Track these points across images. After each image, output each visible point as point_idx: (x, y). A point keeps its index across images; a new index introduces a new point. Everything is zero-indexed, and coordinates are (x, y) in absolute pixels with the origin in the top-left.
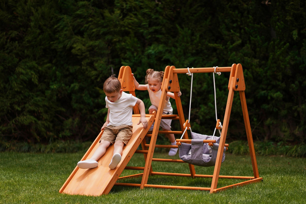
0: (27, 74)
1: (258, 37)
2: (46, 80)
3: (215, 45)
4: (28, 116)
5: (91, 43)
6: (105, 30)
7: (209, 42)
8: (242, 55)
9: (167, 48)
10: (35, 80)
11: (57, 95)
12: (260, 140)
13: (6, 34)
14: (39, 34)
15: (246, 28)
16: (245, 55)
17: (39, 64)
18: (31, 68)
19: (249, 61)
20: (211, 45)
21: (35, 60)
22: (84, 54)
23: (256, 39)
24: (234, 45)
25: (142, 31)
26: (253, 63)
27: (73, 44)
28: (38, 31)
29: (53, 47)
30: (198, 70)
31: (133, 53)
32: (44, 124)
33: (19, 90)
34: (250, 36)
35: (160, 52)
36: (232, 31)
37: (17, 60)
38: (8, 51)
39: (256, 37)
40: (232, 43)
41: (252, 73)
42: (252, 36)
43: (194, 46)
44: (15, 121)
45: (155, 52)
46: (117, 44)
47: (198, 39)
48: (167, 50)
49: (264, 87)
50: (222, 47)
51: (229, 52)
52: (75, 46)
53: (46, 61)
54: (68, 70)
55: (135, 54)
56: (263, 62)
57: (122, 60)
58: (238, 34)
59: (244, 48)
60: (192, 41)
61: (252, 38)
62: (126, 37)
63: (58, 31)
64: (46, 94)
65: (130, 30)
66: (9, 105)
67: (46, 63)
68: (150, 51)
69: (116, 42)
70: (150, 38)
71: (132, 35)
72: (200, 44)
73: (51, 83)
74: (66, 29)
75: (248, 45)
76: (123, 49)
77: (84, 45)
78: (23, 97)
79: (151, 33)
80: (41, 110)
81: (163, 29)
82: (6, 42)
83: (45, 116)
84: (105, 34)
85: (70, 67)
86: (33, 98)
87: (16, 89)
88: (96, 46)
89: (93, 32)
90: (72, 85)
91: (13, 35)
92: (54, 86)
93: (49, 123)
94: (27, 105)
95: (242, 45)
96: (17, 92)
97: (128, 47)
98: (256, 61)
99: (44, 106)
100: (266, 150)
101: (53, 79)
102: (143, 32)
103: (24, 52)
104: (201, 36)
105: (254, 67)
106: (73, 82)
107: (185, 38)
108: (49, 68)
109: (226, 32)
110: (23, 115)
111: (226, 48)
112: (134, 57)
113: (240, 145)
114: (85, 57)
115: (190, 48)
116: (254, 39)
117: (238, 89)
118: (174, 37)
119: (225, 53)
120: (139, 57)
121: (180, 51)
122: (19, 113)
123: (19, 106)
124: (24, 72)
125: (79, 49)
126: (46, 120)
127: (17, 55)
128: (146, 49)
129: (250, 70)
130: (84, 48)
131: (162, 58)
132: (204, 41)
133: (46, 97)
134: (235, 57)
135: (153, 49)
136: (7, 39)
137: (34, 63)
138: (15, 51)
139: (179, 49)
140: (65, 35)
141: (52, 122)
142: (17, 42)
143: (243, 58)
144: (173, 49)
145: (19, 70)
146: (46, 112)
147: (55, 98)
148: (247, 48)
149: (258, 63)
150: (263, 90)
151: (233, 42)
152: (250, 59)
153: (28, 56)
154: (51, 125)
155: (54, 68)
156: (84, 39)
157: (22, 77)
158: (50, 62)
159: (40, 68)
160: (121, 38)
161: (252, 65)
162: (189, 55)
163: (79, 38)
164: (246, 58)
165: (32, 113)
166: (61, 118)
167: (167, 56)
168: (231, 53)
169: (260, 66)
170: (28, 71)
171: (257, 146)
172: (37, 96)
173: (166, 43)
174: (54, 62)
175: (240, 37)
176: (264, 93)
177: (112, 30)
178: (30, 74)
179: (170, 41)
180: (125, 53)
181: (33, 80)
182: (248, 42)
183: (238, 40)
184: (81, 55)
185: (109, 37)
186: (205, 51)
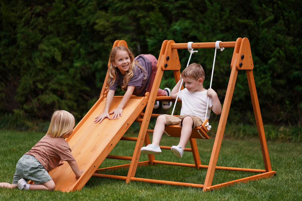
0: (50, 51)
1: (292, 12)
2: (70, 58)
3: (245, 21)
4: (51, 95)
5: (114, 18)
6: (129, 4)
7: (240, 18)
8: (274, 31)
9: (194, 24)
10: (59, 58)
11: (80, 73)
12: (293, 125)
13: (31, 9)
14: (64, 9)
15: (279, 2)
16: (278, 32)
17: (63, 41)
18: (54, 45)
19: (281, 39)
20: (241, 21)
21: (59, 36)
22: (107, 31)
23: (290, 14)
24: (265, 21)
25: (167, 5)
26: (286, 41)
27: (96, 20)
28: (63, 6)
29: (78, 23)
30: (198, 46)
31: (158, 29)
32: (67, 104)
33: (42, 67)
34: (284, 11)
35: (186, 29)
36: (264, 5)
37: (41, 36)
38: (32, 27)
39: (290, 12)
40: (264, 19)
41: (285, 52)
42: (286, 11)
43: (223, 22)
44: (38, 100)
45: (181, 29)
46: (142, 19)
47: (227, 15)
48: (194, 27)
49: (297, 67)
50: (253, 22)
51: (261, 29)
52: (97, 21)
53: (70, 37)
54: (92, 47)
55: (160, 30)
56: (298, 40)
57: (147, 37)
58: (271, 9)
59: (277, 24)
60: (221, 16)
61: (285, 13)
62: (151, 13)
63: (83, 7)
64: (70, 72)
65: (155, 5)
66: (31, 83)
67: (71, 40)
68: (175, 27)
69: (140, 17)
70: (176, 14)
71: (157, 10)
72: (229, 20)
73: (75, 61)
74: (90, 3)
75: (281, 21)
76: (148, 26)
77: (108, 21)
78: (46, 75)
79: (177, 8)
80: (65, 89)
81: (190, 3)
82: (31, 17)
83: (69, 95)
84: (129, 9)
85: (94, 44)
86: (56, 76)
87: (39, 67)
88: (119, 22)
89: (118, 7)
90: (96, 63)
91: (38, 11)
92: (77, 64)
93: (73, 102)
94: (50, 83)
95: (275, 21)
96: (40, 69)
97: (152, 23)
98: (289, 39)
99: (68, 85)
100: (299, 136)
101: (77, 56)
102: (168, 7)
103: (47, 28)
104: (231, 11)
105: (287, 45)
106: (96, 60)
107: (214, 14)
108: (74, 45)
109: (257, 7)
110: (46, 94)
111: (258, 25)
112: (159, 34)
113: (270, 130)
114: (109, 34)
115: (219, 24)
116: (287, 14)
117: (243, 68)
118: (203, 12)
119: (256, 29)
120: (164, 33)
121: (208, 28)
122: (43, 91)
123: (42, 84)
124: (46, 48)
125: (102, 25)
126: (70, 99)
127: (41, 31)
128: (172, 25)
129: (283, 48)
130: (106, 24)
131: (188, 35)
132: (234, 16)
133: (69, 75)
134: (267, 34)
135: (179, 26)
136: (32, 14)
137: (57, 40)
138: (39, 27)
139: (207, 25)
140: (89, 10)
141: (77, 101)
142: (41, 18)
143: (276, 35)
144: (201, 25)
145: (42, 46)
146: (70, 91)
147: (78, 76)
148: (281, 25)
149: (292, 41)
150: (297, 70)
151: (265, 17)
152: (282, 36)
153: (51, 32)
154: (75, 104)
155: (78, 45)
156: (108, 15)
157: (45, 54)
158: (75, 38)
159: (64, 45)
160: (146, 14)
161: (285, 43)
162: (218, 31)
163: (103, 13)
164: (279, 35)
165: (54, 91)
166: (86, 97)
167: (194, 33)
168: (263, 29)
169: (294, 44)
170: (51, 47)
171: (289, 132)
172: (61, 74)
173: (193, 19)
174: (79, 38)
175: (273, 13)
176: (298, 74)
177: (136, 4)
178: (53, 50)
179: (197, 17)
180: (150, 29)
181: (56, 57)
182: (281, 17)
183: (270, 16)
184: (104, 32)
185: (133, 12)
186: (236, 28)
